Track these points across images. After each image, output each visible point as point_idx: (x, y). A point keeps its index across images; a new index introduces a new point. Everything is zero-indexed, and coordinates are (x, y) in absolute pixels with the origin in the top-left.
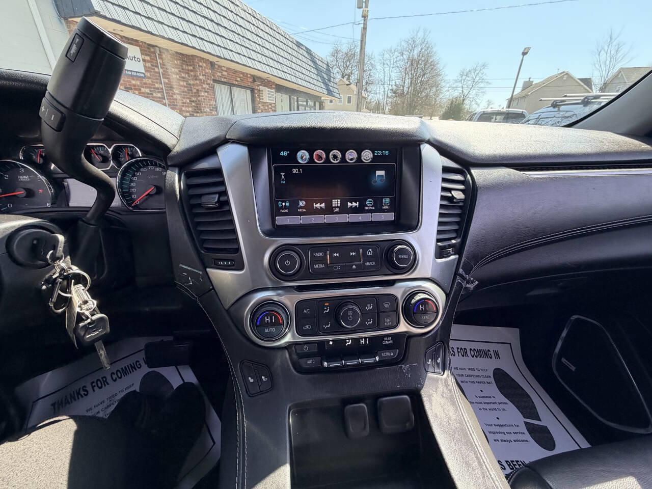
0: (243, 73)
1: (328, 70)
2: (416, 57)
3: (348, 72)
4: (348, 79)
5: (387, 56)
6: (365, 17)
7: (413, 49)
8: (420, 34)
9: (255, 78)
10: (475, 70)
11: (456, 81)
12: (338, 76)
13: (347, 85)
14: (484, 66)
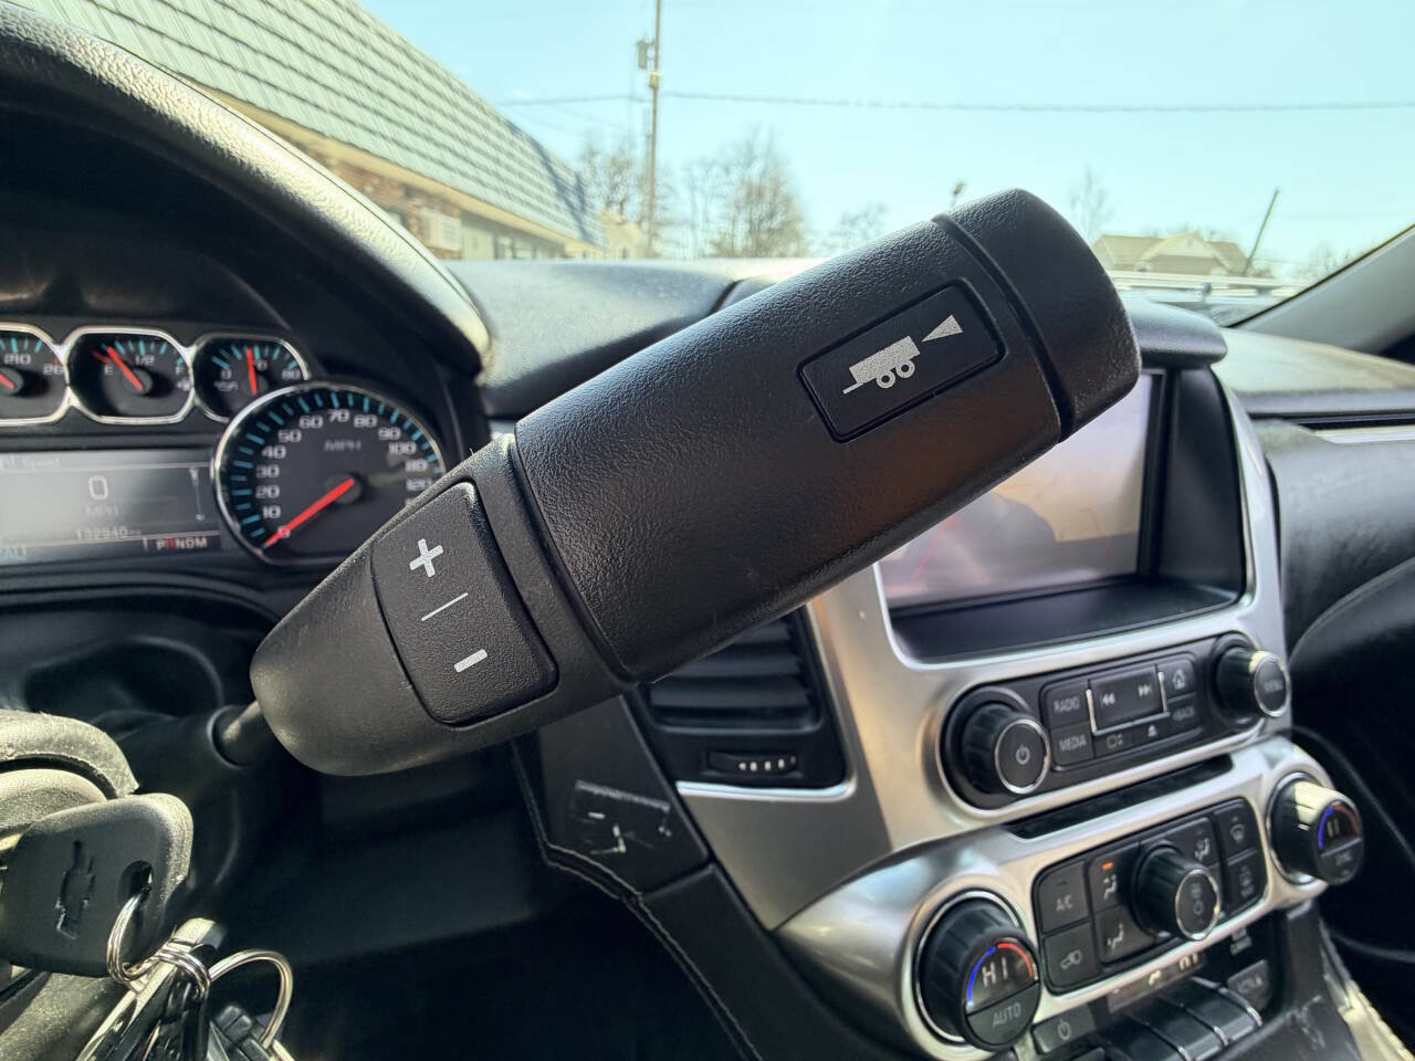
0: (381, 177)
1: (580, 189)
2: (755, 181)
3: (619, 196)
4: (621, 211)
5: (697, 172)
6: (654, 87)
7: (749, 163)
8: (763, 137)
9: (409, 191)
10: (866, 216)
11: (834, 234)
12: (599, 204)
13: (619, 224)
14: (881, 209)
